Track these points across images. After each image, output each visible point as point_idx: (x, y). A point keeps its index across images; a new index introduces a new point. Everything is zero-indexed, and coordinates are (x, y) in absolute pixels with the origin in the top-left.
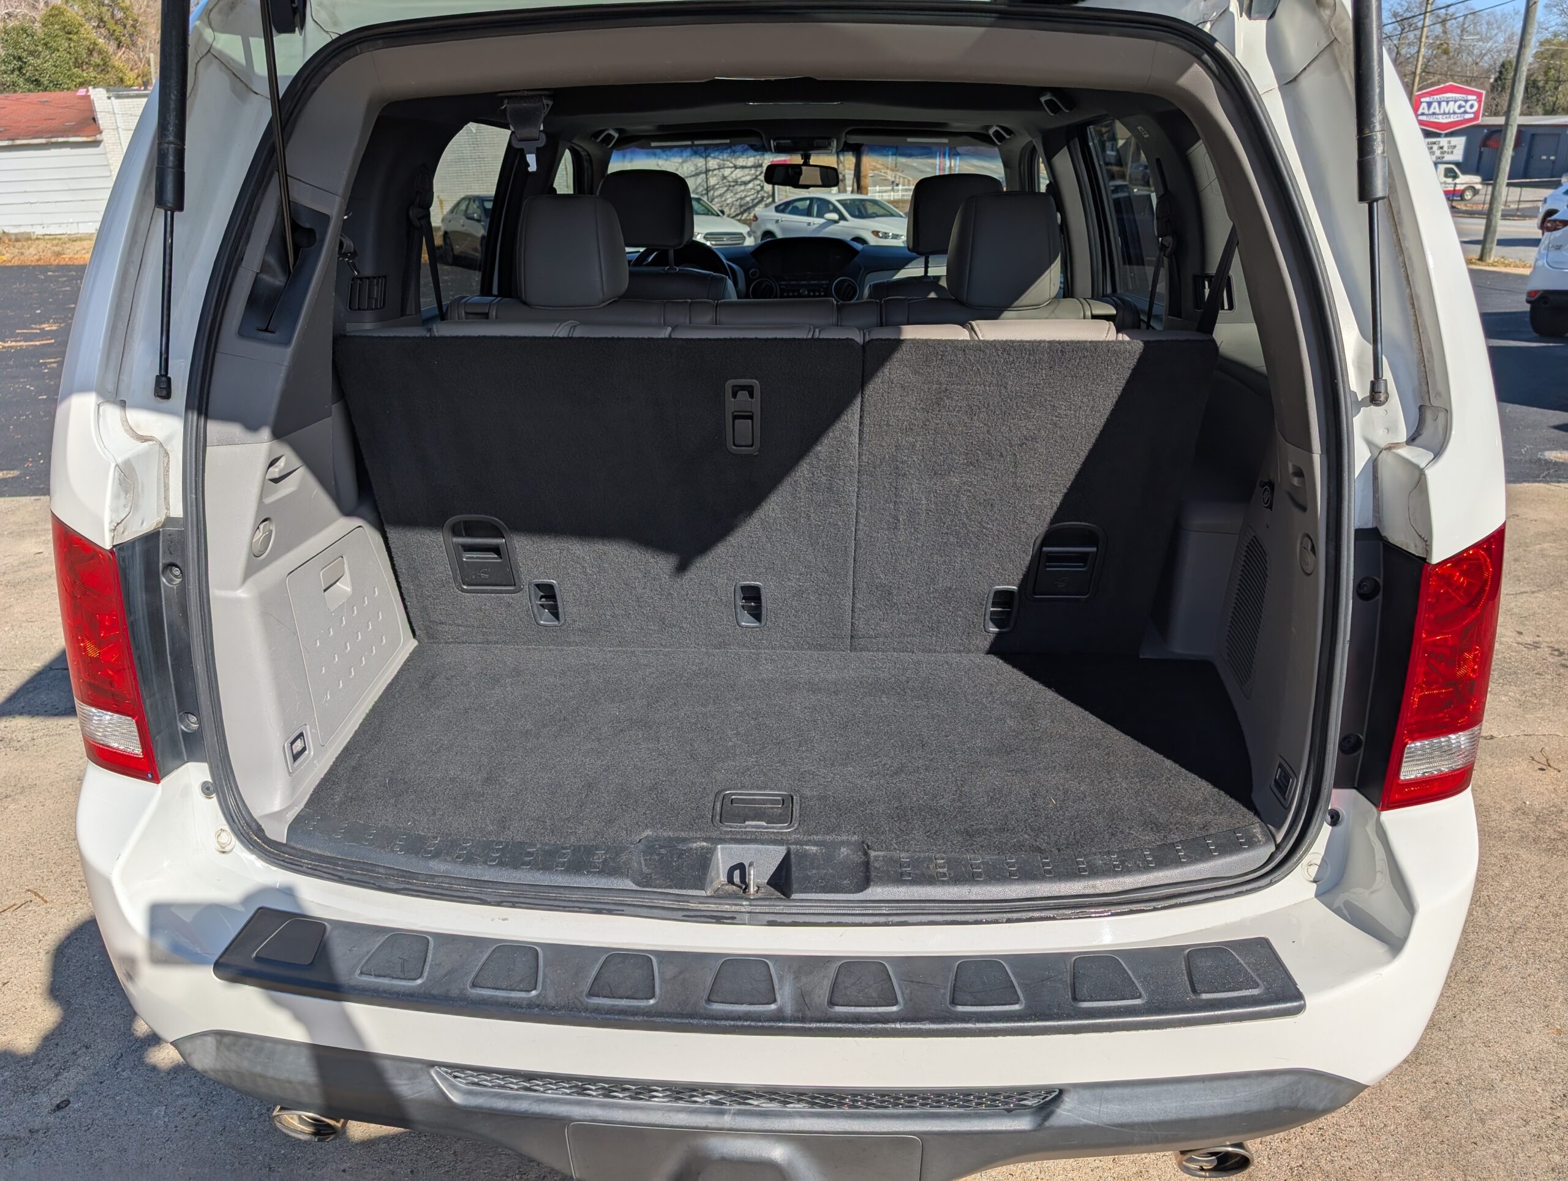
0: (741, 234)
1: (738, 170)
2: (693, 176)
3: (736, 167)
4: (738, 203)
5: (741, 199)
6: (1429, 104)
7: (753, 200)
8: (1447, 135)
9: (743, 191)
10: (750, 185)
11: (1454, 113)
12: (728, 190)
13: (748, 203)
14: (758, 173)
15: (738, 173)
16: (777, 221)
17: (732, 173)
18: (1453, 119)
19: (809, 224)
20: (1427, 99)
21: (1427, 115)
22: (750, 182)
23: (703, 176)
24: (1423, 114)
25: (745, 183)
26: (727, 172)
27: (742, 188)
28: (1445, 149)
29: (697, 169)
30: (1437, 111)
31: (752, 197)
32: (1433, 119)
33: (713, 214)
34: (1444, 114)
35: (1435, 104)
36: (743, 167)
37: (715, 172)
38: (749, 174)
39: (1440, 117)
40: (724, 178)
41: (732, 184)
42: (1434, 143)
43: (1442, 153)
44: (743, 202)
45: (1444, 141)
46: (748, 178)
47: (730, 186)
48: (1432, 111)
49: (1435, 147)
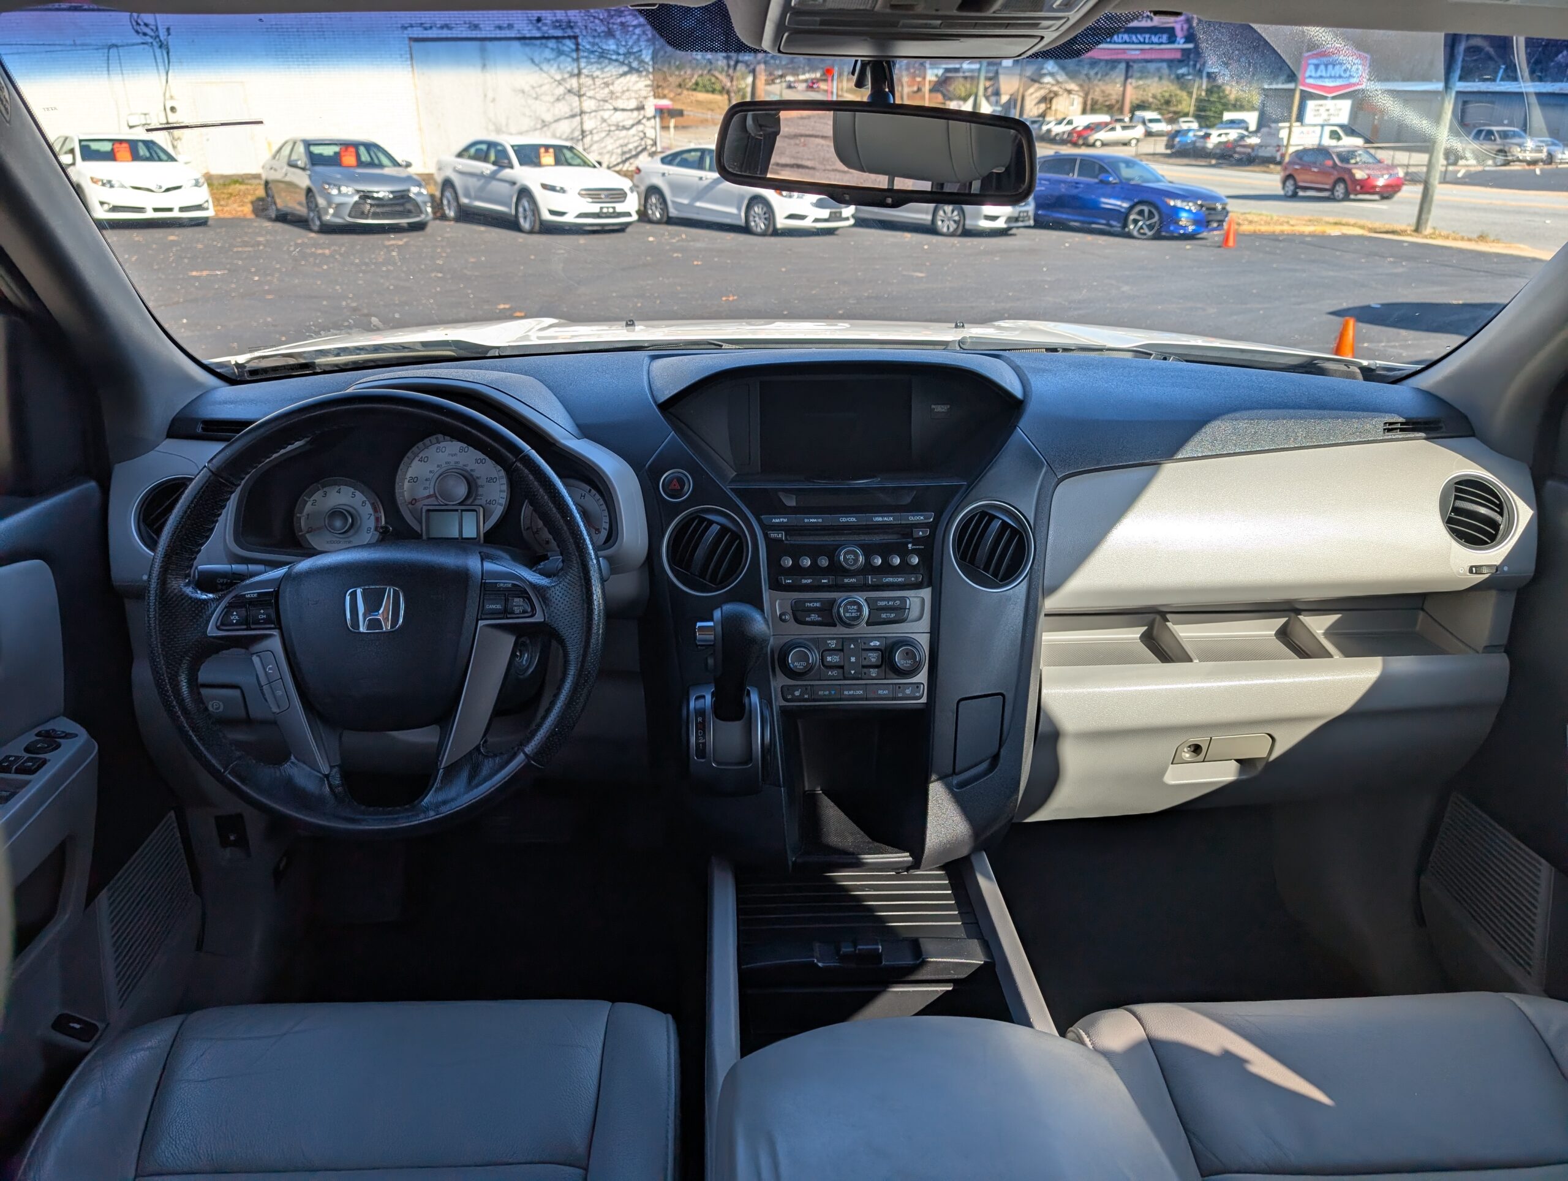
0: (622, 190)
1: (618, 113)
2: (567, 118)
3: (616, 109)
4: (619, 151)
5: (622, 146)
6: (1317, 66)
7: (636, 148)
8: (1334, 98)
9: (625, 137)
10: (633, 131)
11: (1340, 77)
12: (608, 135)
13: (630, 151)
14: (641, 117)
15: (619, 117)
16: (663, 174)
17: (611, 116)
18: (1339, 83)
19: (701, 178)
20: (1315, 61)
21: (1316, 78)
22: (633, 126)
23: (578, 118)
24: (1310, 77)
25: (624, 128)
26: (606, 115)
27: (624, 133)
28: (1331, 112)
29: (572, 110)
30: (1324, 74)
31: (636, 144)
32: (1320, 83)
33: (589, 166)
34: (1331, 77)
35: (1322, 67)
36: (623, 110)
37: (593, 114)
38: (630, 118)
39: (1327, 80)
40: (604, 120)
41: (613, 128)
42: (1321, 105)
43: (1329, 115)
44: (625, 149)
45: (1329, 104)
46: (630, 122)
47: (610, 131)
48: (1319, 74)
49: (1322, 109)
